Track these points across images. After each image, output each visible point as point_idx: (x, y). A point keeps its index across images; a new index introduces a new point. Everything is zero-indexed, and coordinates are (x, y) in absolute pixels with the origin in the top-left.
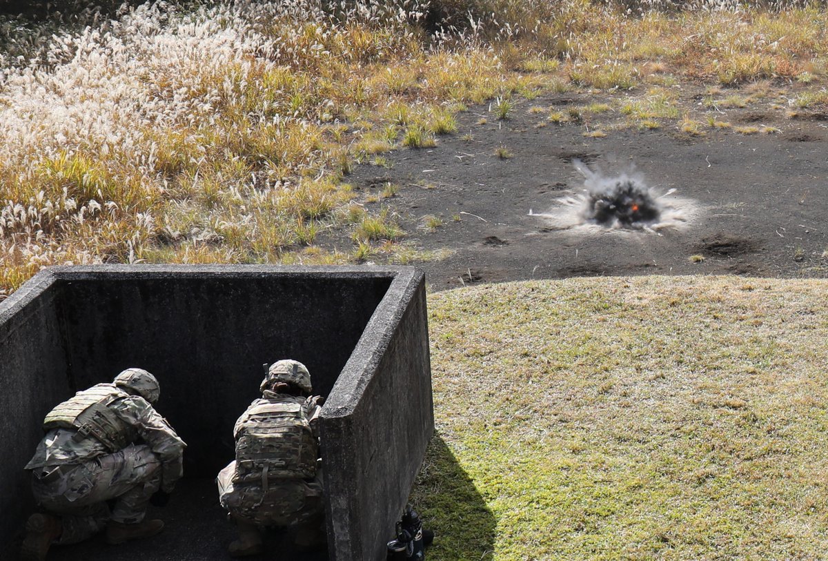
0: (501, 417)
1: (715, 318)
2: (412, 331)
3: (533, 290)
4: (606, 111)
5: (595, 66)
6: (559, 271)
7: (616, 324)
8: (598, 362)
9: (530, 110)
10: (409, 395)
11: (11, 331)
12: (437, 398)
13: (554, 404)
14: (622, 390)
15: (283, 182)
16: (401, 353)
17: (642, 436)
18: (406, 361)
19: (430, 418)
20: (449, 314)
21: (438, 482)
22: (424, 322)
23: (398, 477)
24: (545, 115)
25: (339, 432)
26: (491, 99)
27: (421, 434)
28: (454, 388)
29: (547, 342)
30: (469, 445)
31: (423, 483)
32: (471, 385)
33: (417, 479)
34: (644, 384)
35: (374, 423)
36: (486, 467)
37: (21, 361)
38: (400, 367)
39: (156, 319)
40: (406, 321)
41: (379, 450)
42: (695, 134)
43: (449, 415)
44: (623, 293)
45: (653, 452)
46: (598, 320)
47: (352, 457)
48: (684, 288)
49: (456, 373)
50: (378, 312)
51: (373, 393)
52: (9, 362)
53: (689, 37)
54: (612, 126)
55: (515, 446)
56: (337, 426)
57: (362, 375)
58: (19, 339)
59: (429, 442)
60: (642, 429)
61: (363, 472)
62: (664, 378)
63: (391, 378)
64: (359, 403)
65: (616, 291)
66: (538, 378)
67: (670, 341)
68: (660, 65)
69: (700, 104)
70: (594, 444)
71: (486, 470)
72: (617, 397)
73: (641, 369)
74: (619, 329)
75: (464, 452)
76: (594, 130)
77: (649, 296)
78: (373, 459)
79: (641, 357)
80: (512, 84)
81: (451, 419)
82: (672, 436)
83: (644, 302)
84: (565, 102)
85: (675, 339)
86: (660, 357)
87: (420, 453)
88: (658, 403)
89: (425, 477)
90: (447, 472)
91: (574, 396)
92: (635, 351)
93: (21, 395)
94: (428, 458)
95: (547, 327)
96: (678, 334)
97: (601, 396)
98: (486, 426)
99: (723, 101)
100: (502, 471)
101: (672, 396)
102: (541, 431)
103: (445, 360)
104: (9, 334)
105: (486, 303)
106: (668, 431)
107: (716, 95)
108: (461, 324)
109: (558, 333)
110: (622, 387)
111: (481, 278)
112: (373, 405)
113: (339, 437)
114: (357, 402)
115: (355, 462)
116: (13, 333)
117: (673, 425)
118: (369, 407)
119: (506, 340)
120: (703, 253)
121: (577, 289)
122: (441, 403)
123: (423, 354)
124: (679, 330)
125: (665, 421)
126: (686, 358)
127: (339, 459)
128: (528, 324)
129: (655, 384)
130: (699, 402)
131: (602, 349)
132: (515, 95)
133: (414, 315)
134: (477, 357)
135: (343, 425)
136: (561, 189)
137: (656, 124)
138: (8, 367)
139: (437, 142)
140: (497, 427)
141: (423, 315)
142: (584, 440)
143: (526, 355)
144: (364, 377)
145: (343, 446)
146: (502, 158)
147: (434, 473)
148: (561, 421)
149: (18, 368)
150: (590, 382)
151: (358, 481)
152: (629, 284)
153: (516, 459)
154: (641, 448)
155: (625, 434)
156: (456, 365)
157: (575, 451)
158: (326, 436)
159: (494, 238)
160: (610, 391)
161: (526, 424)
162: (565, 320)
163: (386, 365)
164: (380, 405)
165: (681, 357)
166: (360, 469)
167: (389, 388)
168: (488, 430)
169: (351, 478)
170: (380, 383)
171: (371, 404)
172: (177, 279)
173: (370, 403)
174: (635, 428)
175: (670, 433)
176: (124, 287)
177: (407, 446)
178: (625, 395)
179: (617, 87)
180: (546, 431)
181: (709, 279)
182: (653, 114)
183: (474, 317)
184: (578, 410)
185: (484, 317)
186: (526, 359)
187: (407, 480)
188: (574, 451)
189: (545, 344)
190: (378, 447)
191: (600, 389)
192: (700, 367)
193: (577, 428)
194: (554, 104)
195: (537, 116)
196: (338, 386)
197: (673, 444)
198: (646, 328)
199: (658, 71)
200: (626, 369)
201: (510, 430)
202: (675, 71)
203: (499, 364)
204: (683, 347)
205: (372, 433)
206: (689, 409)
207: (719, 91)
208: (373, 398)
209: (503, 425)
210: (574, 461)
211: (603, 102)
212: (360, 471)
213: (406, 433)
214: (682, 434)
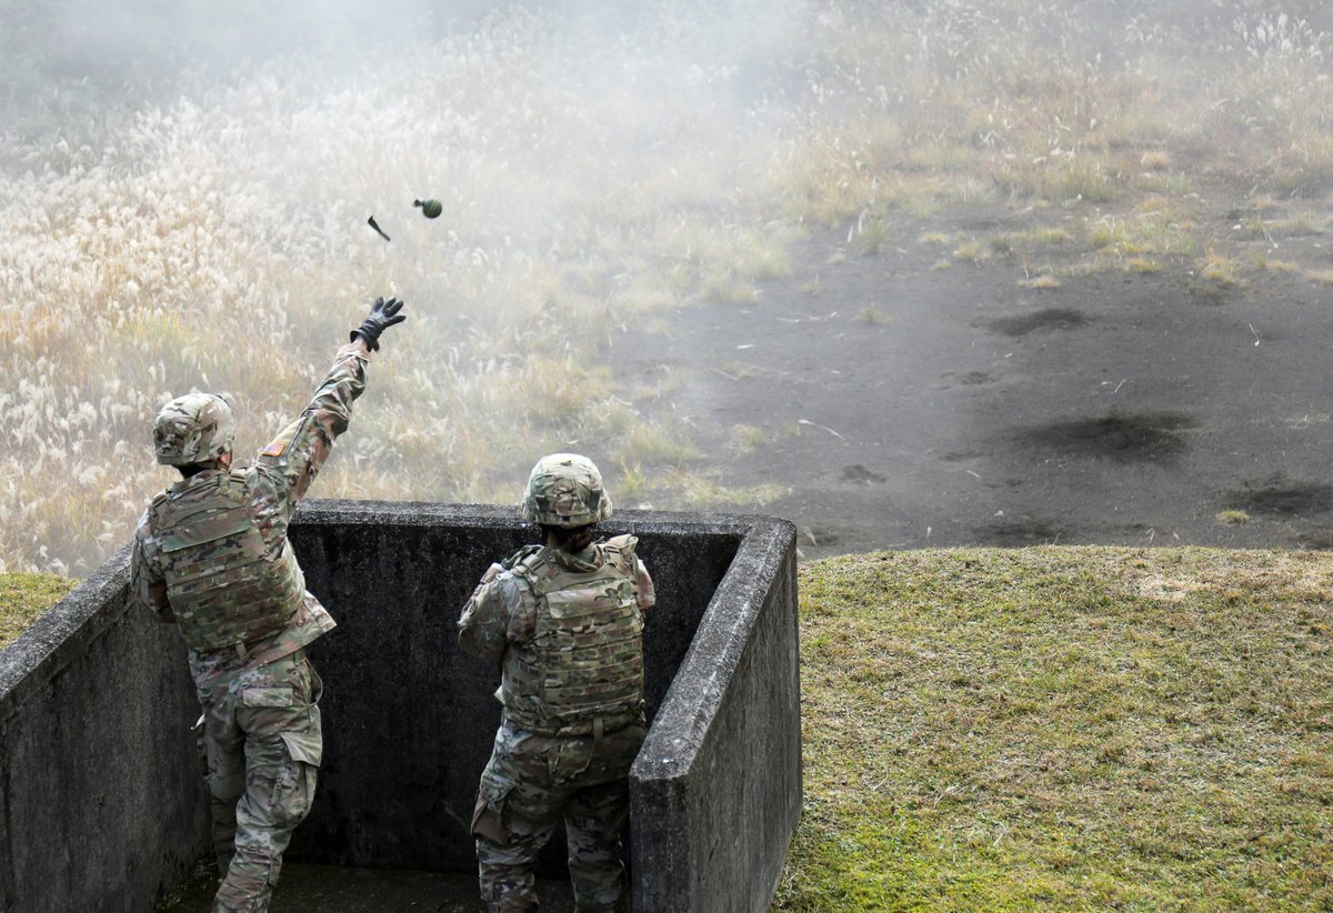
0: (919, 794)
1: (1314, 631)
2: (775, 631)
3: (968, 565)
4: (1059, 241)
5: (1039, 159)
6: (975, 531)
7: (1125, 635)
8: (1093, 703)
9: (923, 239)
10: (768, 745)
11: (128, 604)
12: (808, 753)
13: (1016, 776)
14: (1141, 757)
15: (500, 362)
16: (759, 670)
17: (1184, 847)
18: (766, 686)
19: (796, 788)
20: (822, 603)
21: (812, 906)
22: (793, 615)
23: (749, 892)
24: (949, 248)
25: (664, 805)
26: (851, 219)
27: (783, 817)
28: (832, 736)
29: (998, 661)
30: (867, 842)
31: (787, 905)
32: (866, 733)
33: (776, 897)
34: (1183, 750)
35: (717, 793)
36: (896, 884)
37: (141, 655)
38: (756, 695)
39: (348, 593)
40: (767, 613)
41: (723, 840)
42: (1228, 284)
43: (828, 785)
44: (1134, 577)
45: (1207, 880)
46: (1092, 627)
47: (684, 851)
48: (1252, 574)
49: (838, 710)
50: (722, 595)
51: (717, 738)
52: (124, 655)
53: (1217, 104)
54: (1072, 269)
55: (948, 850)
56: (661, 794)
57: (702, 706)
58: (139, 618)
59: (795, 832)
60: (1184, 834)
61: (699, 880)
62: (1221, 740)
63: (744, 712)
64: (698, 754)
65: (1121, 573)
66: (985, 726)
67: (1230, 673)
68: (1162, 156)
69: (1238, 227)
70: (1095, 856)
71: (898, 889)
72: (1132, 771)
73: (1175, 721)
74: (1130, 644)
75: (856, 854)
76: (1038, 275)
77: (1185, 586)
78: (714, 856)
79: (1175, 699)
80: (890, 193)
81: (832, 793)
82: (1243, 851)
83: (1178, 596)
84: (986, 225)
85: (1239, 668)
86: (1211, 700)
87: (781, 851)
88: (1213, 787)
89: (789, 896)
90: (828, 889)
91: (1054, 764)
92: (1163, 686)
93: (138, 712)
94: (793, 861)
95: (998, 634)
96: (1245, 658)
97: (1102, 766)
98: (893, 809)
99: (1282, 223)
100: (926, 893)
101: (1237, 775)
102: (995, 825)
103: (818, 685)
104: (126, 608)
105: (884, 586)
106: (1235, 841)
107: (1268, 212)
108: (842, 620)
109: (1018, 647)
110: (1143, 753)
111: (836, 538)
112: (717, 760)
113: (664, 814)
114: (693, 753)
115: (688, 860)
116: (130, 607)
117: (1245, 830)
118: (710, 762)
119: (924, 655)
120: (1246, 508)
121: (1048, 568)
122: (813, 763)
123: (789, 673)
124: (1246, 651)
125: (1226, 822)
126: (1264, 706)
127: (662, 853)
128: (961, 627)
129: (1205, 751)
130: (1293, 791)
131: (1101, 680)
132: (896, 211)
133: (779, 603)
134: (874, 684)
135: (671, 793)
136: (980, 382)
137: (1154, 265)
138: (122, 664)
139: (758, 295)
140: (914, 812)
141: (791, 604)
142: (1074, 848)
143: (960, 683)
144: (703, 710)
145: (670, 829)
146: (870, 322)
147: (805, 888)
148: (1030, 807)
149: (137, 665)
150: (1081, 740)
151: (691, 894)
152: (1145, 562)
153: (950, 874)
154: (1184, 871)
155: (1154, 841)
156: (835, 695)
157: (1059, 867)
158: (642, 811)
159: (859, 468)
160: (1121, 758)
161: (966, 810)
162: (1029, 622)
163: (737, 690)
164: (727, 761)
165: (1253, 703)
166: (694, 874)
167: (739, 730)
168: (898, 817)
169: (680, 888)
170: (728, 722)
171: (714, 759)
172: (383, 525)
173: (712, 756)
174: (1172, 831)
175: (1237, 847)
176: (299, 535)
177: (762, 836)
178: (1148, 767)
179: (1080, 197)
180: (1005, 827)
181: (1300, 558)
182: (1148, 246)
183: (863, 611)
184: (1060, 791)
185: (882, 611)
186: (961, 691)
187: (761, 898)
188: (1057, 867)
189: (995, 665)
190: (721, 834)
191: (1101, 754)
192: (1291, 723)
193: (1062, 823)
194: (964, 228)
195: (935, 249)
196: (661, 723)
197: (1244, 867)
198: (1182, 645)
199: (1158, 167)
200: (1149, 719)
201: (937, 818)
202: (1190, 167)
203: (912, 698)
204: (1255, 684)
205: (714, 810)
206: (1273, 803)
207: (1276, 203)
208: (717, 748)
209: (926, 810)
210: (1058, 884)
211: (1053, 225)
212: (695, 877)
213: (761, 813)
214: (1263, 850)
